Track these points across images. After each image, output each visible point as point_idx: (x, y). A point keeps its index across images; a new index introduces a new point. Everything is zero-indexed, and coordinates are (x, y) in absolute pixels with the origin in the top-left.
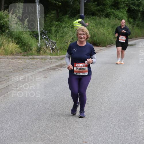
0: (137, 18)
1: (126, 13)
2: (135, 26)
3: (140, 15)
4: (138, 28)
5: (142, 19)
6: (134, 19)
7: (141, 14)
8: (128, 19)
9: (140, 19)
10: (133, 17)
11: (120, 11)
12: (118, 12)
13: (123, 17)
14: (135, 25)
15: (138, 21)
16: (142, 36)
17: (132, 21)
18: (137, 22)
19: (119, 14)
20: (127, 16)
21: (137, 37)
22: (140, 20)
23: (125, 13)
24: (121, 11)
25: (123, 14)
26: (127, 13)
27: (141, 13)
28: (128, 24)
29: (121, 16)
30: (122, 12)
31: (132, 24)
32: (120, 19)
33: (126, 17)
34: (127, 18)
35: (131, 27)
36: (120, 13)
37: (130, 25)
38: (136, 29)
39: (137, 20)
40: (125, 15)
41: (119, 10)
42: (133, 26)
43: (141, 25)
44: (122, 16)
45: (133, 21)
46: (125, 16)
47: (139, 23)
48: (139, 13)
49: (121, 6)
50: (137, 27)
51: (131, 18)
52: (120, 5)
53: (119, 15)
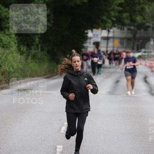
0: (33, 45)
1: (15, 37)
2: (30, 57)
3: (37, 39)
4: (36, 62)
5: (41, 47)
6: (29, 46)
7: (39, 38)
8: (18, 47)
9: (37, 46)
10: (26, 43)
11: (5, 33)
12: (2, 35)
13: (9, 43)
14: (29, 55)
15: (35, 49)
16: (42, 74)
17: (25, 49)
18: (33, 52)
19: (2, 38)
20: (16, 41)
21: (33, 77)
22: (38, 49)
23: (13, 36)
24: (7, 33)
25: (10, 37)
26: (17, 36)
27: (40, 36)
28: (19, 54)
29: (6, 42)
30: (8, 35)
31: (25, 54)
32: (5, 46)
33: (15, 43)
34: (16, 45)
35: (24, 60)
36: (4, 36)
37: (22, 57)
38: (32, 62)
39: (33, 47)
40: (13, 39)
41: (2, 32)
42: (27, 59)
43: (39, 57)
44: (8, 41)
45: (27, 50)
46: (12, 41)
47: (36, 53)
48: (37, 37)
49: (5, 25)
50: (34, 59)
51: (24, 45)
52: (4, 23)
53: (3, 41)
